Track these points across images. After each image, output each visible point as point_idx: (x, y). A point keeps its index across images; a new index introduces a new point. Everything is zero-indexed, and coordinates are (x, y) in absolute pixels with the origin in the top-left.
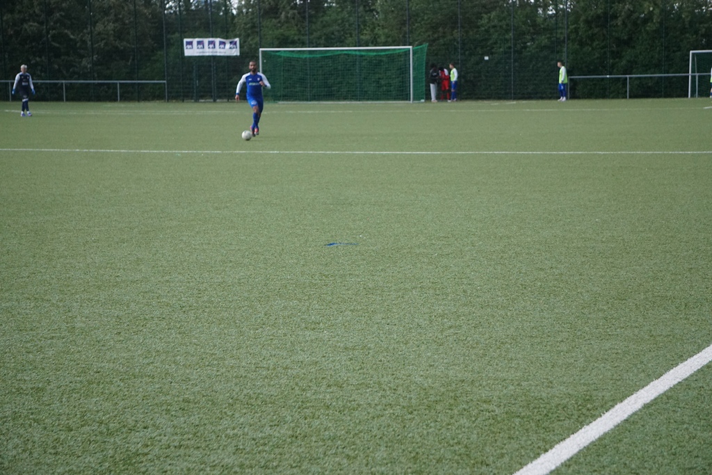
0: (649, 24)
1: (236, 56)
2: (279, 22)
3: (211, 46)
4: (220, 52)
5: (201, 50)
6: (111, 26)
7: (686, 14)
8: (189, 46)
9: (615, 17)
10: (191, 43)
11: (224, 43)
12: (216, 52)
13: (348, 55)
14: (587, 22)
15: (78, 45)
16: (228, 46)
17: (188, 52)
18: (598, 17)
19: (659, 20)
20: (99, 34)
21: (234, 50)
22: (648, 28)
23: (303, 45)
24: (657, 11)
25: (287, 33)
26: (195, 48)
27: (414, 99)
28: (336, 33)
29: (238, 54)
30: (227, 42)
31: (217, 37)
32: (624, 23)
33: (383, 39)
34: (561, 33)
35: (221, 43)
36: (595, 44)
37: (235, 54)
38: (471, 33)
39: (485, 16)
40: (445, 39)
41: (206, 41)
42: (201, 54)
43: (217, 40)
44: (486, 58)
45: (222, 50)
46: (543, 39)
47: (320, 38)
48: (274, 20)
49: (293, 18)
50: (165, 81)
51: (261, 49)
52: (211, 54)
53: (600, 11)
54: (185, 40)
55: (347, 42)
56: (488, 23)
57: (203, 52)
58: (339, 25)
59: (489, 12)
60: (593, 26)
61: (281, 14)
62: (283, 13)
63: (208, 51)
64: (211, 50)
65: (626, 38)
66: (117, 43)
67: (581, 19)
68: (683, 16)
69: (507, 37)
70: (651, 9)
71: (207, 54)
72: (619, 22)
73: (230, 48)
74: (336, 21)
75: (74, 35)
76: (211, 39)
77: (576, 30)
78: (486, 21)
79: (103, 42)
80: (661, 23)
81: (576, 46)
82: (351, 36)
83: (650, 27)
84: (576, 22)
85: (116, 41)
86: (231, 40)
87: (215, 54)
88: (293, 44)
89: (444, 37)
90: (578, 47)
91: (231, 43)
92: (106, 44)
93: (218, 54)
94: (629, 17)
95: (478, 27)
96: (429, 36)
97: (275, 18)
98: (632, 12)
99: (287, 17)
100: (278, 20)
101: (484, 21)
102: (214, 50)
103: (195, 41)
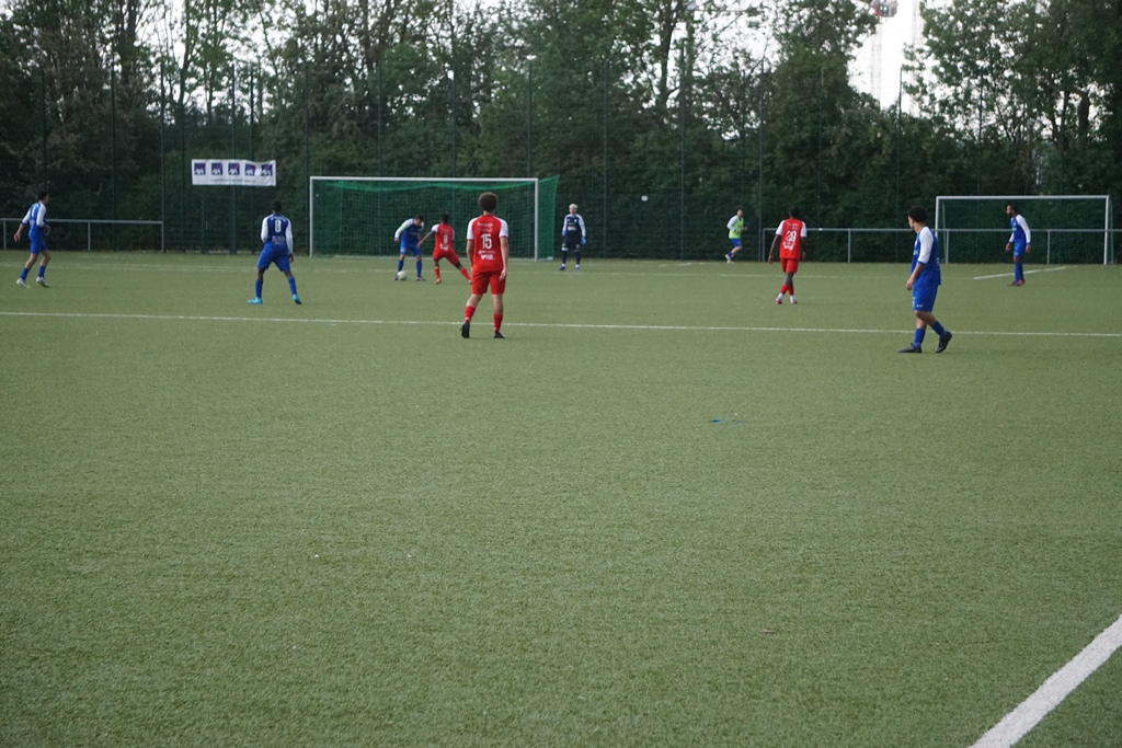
0: (876, 156)
1: (271, 187)
2: (330, 137)
3: (233, 171)
4: (246, 181)
5: (218, 177)
6: (72, 138)
7: (929, 144)
8: (199, 171)
9: (827, 145)
10: (202, 166)
11: (253, 168)
12: (241, 180)
13: (433, 188)
14: (786, 150)
15: (21, 164)
16: (258, 171)
17: (198, 179)
18: (803, 143)
19: (890, 152)
20: (54, 148)
21: (268, 177)
22: (874, 162)
23: (366, 172)
24: (887, 138)
25: (340, 154)
26: (206, 175)
27: (540, 256)
28: (416, 156)
29: (274, 184)
30: (258, 165)
31: (242, 158)
32: (840, 155)
33: (486, 166)
34: (750, 165)
35: (248, 167)
36: (797, 183)
37: (269, 184)
38: (618, 161)
39: (640, 136)
40: (580, 169)
41: (225, 163)
42: (218, 183)
43: (243, 163)
44: (645, 198)
45: (249, 178)
46: (723, 173)
47: (391, 162)
48: (320, 134)
49: (351, 132)
50: (161, 222)
51: (312, 178)
52: (232, 183)
53: (805, 135)
54: (194, 162)
55: (432, 169)
56: (644, 147)
57: (221, 180)
58: (420, 144)
59: (646, 132)
60: (795, 156)
61: (332, 126)
62: (336, 124)
63: (228, 179)
64: (233, 177)
65: (843, 175)
66: (81, 164)
67: (778, 146)
68: (924, 148)
69: (671, 168)
70: (879, 135)
71: (227, 183)
72: (833, 151)
73: (262, 175)
74: (414, 138)
75: (15, 150)
76: (233, 161)
77: (771, 162)
78: (642, 143)
79: (60, 161)
80: (893, 156)
81: (772, 185)
82: (439, 161)
83: (878, 161)
84: (771, 149)
85: (78, 160)
86: (263, 163)
87: (238, 183)
88: (351, 170)
89: (577, 166)
90: (774, 186)
91: (263, 167)
92: (63, 165)
93: (244, 183)
94: (846, 145)
95: (629, 153)
96: (556, 164)
97: (323, 131)
98: (851, 139)
99: (341, 131)
100: (327, 135)
101: (638, 144)
102: (238, 177)
103: (209, 163)
